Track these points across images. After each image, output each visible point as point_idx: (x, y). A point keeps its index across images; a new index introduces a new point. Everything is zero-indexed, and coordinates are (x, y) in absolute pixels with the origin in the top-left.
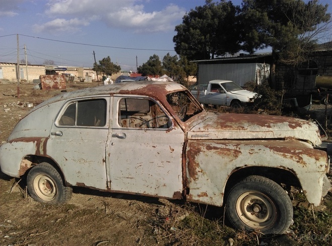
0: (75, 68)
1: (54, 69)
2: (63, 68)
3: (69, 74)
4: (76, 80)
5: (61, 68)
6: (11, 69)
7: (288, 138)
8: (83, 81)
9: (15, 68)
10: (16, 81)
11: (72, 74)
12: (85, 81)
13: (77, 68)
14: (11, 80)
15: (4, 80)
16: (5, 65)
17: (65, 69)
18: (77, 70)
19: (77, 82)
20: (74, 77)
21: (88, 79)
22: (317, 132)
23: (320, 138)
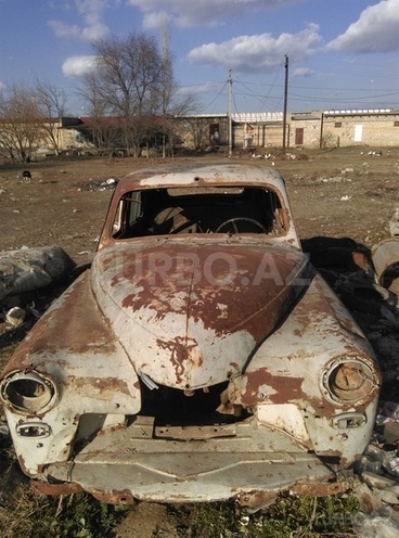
22: (159, 342)
23: (176, 369)
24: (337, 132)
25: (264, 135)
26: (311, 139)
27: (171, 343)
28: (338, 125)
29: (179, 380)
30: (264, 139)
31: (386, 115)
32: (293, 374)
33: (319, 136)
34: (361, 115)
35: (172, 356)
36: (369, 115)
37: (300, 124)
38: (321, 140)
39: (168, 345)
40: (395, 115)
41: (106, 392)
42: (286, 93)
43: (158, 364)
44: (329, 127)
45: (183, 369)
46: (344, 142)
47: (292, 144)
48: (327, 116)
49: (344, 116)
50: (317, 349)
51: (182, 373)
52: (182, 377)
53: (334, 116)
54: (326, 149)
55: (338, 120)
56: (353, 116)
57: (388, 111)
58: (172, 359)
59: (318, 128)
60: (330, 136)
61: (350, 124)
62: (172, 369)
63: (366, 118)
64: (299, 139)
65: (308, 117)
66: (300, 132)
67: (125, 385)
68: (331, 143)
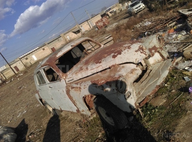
0: (114, 5)
1: (105, 13)
2: (109, 9)
3: (113, 11)
4: (118, 12)
5: (108, 10)
6: (86, 24)
7: (112, 66)
8: (121, 11)
9: (87, 23)
10: (90, 29)
11: (115, 9)
12: (123, 10)
13: (115, 5)
14: (88, 30)
15: (85, 31)
16: (82, 24)
17: (110, 9)
18: (116, 6)
19: (119, 13)
20: (116, 11)
21: (123, 8)
22: (136, 51)
23: (144, 53)
24: (28, 61)
25: (3, 75)
26: (21, 67)
27: (139, 49)
28: (27, 59)
29: (146, 55)
30: (5, 77)
31: (39, 49)
32: (153, 46)
33: (23, 65)
34: (32, 53)
35: (140, 52)
36: (34, 51)
37: (14, 65)
38: (25, 66)
39: (138, 50)
40: (41, 47)
41: (133, 73)
42: (4, 58)
43: (139, 56)
44: (24, 61)
45: (145, 52)
46: (33, 62)
47: (16, 72)
48: (21, 58)
49: (26, 55)
50: (151, 39)
51: (145, 53)
52: (146, 53)
53: (24, 57)
54: (28, 67)
55: (25, 57)
56: (29, 54)
57: (38, 48)
58: (141, 53)
59: (21, 63)
60: (27, 63)
61: (30, 57)
62: (143, 54)
63: (34, 52)
64: (17, 70)
65: (14, 62)
66: (16, 67)
67: (135, 69)
68: (29, 65)
